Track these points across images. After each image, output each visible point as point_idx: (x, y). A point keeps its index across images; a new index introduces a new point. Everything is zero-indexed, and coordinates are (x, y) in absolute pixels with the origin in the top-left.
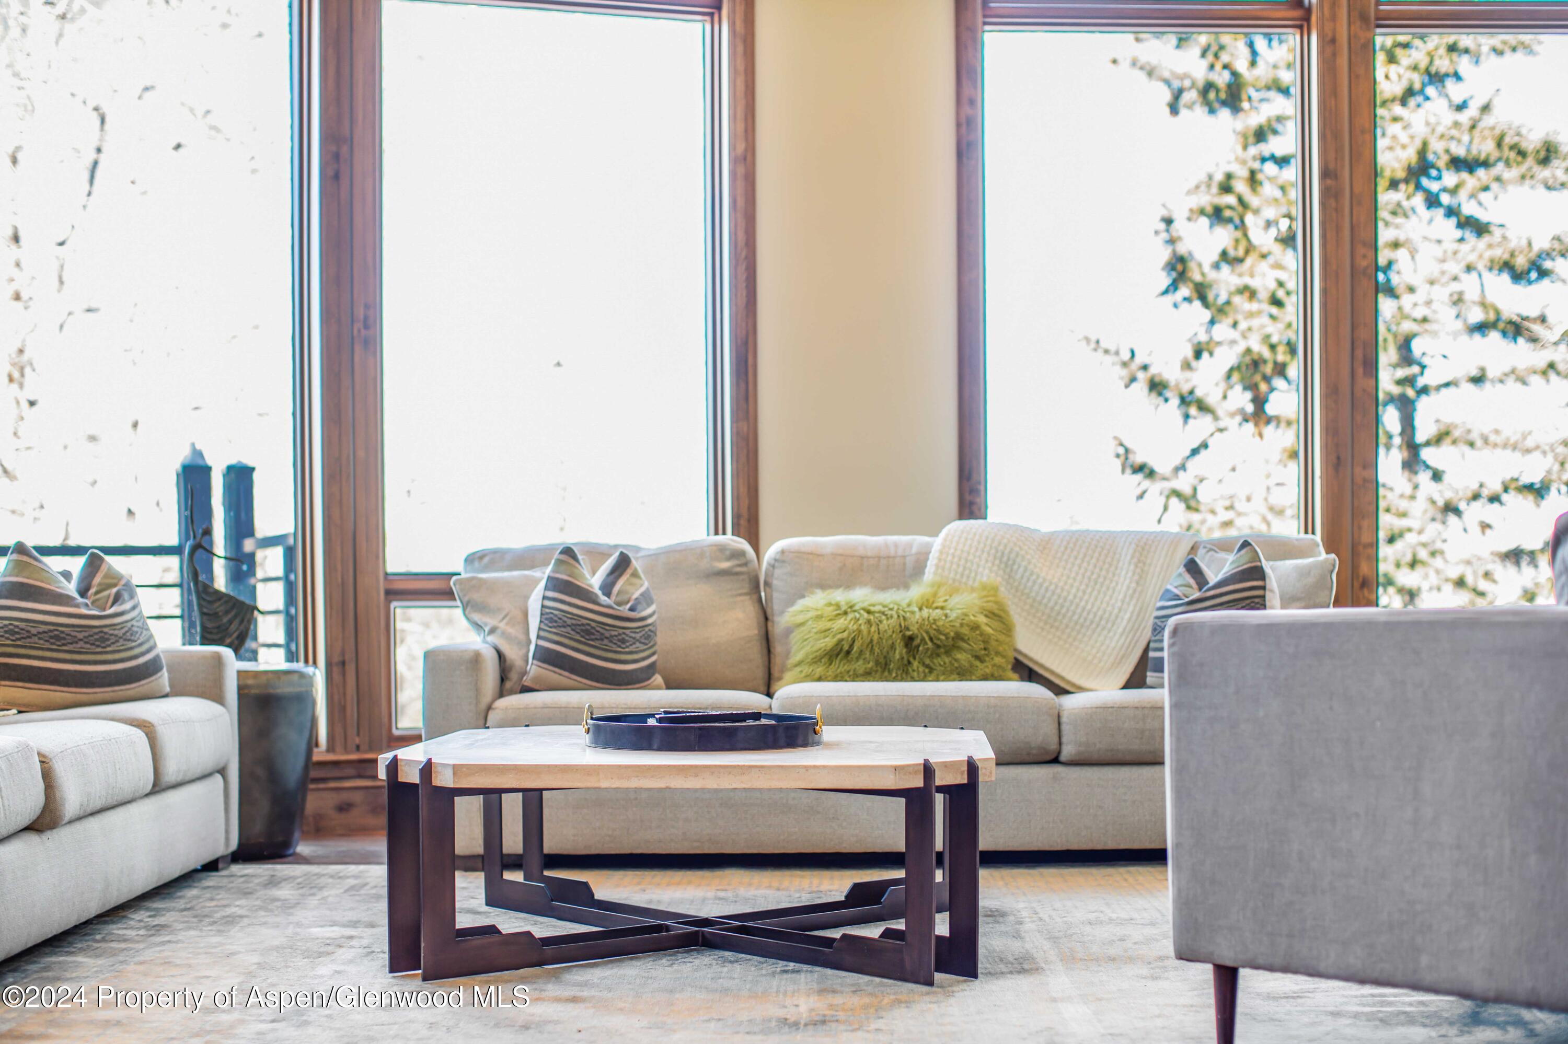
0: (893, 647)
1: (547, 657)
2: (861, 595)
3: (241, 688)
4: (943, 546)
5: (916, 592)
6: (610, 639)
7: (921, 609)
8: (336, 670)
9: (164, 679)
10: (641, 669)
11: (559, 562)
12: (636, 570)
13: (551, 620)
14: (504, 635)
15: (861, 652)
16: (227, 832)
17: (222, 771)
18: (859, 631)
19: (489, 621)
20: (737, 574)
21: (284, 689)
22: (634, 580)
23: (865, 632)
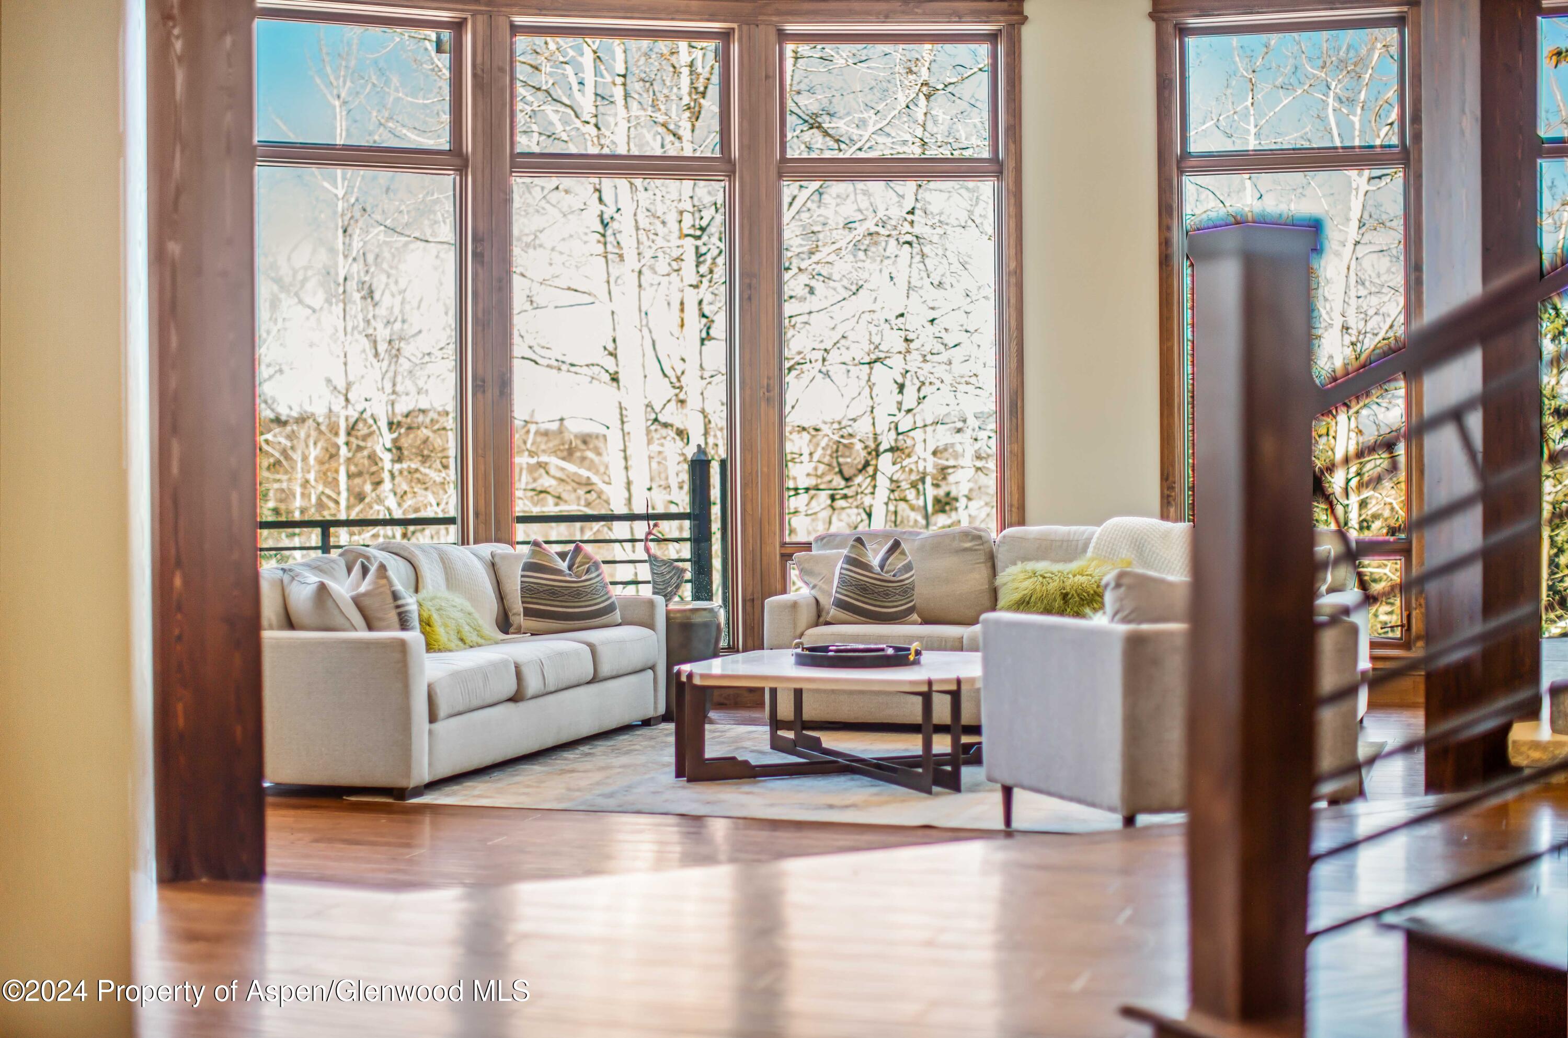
0: (1055, 600)
1: (841, 605)
2: (1042, 566)
3: (668, 619)
4: (1100, 534)
5: (1074, 566)
6: (878, 593)
7: (1074, 576)
8: (748, 604)
9: (617, 616)
10: (900, 611)
11: (853, 546)
12: (903, 550)
13: (844, 582)
14: (821, 590)
15: (1035, 603)
16: (655, 703)
17: (652, 668)
18: (1035, 590)
19: (813, 581)
20: (976, 550)
21: (697, 619)
22: (903, 557)
23: (1038, 590)
